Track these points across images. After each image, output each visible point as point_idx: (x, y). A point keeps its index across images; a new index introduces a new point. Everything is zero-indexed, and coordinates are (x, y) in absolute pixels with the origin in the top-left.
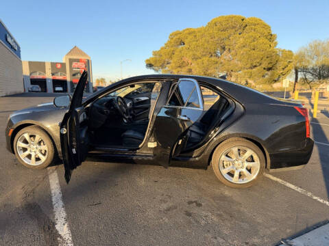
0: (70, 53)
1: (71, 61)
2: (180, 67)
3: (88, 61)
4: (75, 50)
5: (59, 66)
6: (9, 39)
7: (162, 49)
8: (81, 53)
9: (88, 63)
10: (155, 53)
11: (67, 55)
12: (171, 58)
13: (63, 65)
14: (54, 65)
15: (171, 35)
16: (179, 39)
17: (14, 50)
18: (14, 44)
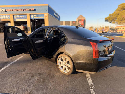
0: (79, 17)
1: (79, 20)
2: (121, 20)
3: (85, 20)
4: (81, 16)
5: (74, 22)
6: (55, 15)
7: (114, 12)
8: (83, 17)
9: (84, 21)
10: (110, 15)
12: (117, 16)
13: (76, 22)
14: (73, 22)
15: (119, 6)
16: (123, 7)
17: (57, 18)
18: (57, 16)
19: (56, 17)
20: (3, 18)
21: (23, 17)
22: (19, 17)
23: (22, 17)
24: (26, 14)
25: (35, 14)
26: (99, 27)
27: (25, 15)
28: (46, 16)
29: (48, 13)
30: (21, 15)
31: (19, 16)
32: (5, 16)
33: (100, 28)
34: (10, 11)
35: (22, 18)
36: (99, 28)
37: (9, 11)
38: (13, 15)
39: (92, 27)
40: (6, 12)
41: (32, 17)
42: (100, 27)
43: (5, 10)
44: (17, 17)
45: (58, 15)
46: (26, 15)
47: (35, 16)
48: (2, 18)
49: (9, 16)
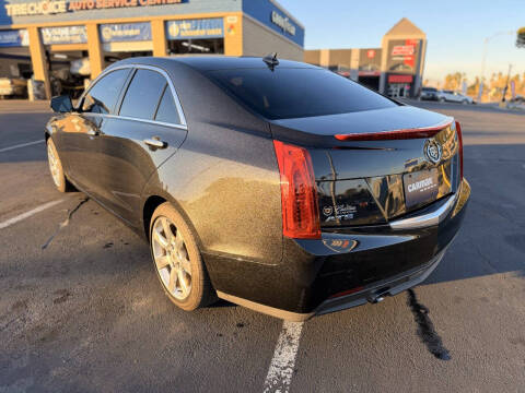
0: (392, 31)
1: (392, 44)
3: (421, 41)
4: (404, 24)
5: (371, 54)
6: (277, 19)
8: (414, 29)
9: (419, 47)
11: (387, 34)
13: (378, 52)
14: (364, 52)
17: (288, 34)
18: (289, 25)
19: (281, 30)
20: (63, 39)
21: (137, 32)
22: (120, 33)
23: (131, 32)
24: (150, 18)
25: (187, 20)
26: (494, 75)
27: (144, 25)
28: (232, 27)
29: (241, 13)
30: (131, 25)
31: (122, 29)
32: (65, 31)
33: (496, 79)
34: (87, 9)
35: (134, 37)
36: (492, 80)
37: (82, 9)
38: (99, 26)
39: (458, 76)
40: (71, 11)
41: (174, 31)
42: (500, 74)
43: (68, 5)
44: (114, 33)
45: (292, 22)
46: (147, 25)
47: (185, 25)
48: (56, 39)
49: (82, 30)
